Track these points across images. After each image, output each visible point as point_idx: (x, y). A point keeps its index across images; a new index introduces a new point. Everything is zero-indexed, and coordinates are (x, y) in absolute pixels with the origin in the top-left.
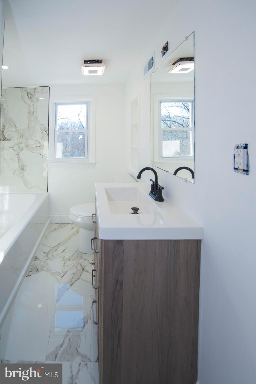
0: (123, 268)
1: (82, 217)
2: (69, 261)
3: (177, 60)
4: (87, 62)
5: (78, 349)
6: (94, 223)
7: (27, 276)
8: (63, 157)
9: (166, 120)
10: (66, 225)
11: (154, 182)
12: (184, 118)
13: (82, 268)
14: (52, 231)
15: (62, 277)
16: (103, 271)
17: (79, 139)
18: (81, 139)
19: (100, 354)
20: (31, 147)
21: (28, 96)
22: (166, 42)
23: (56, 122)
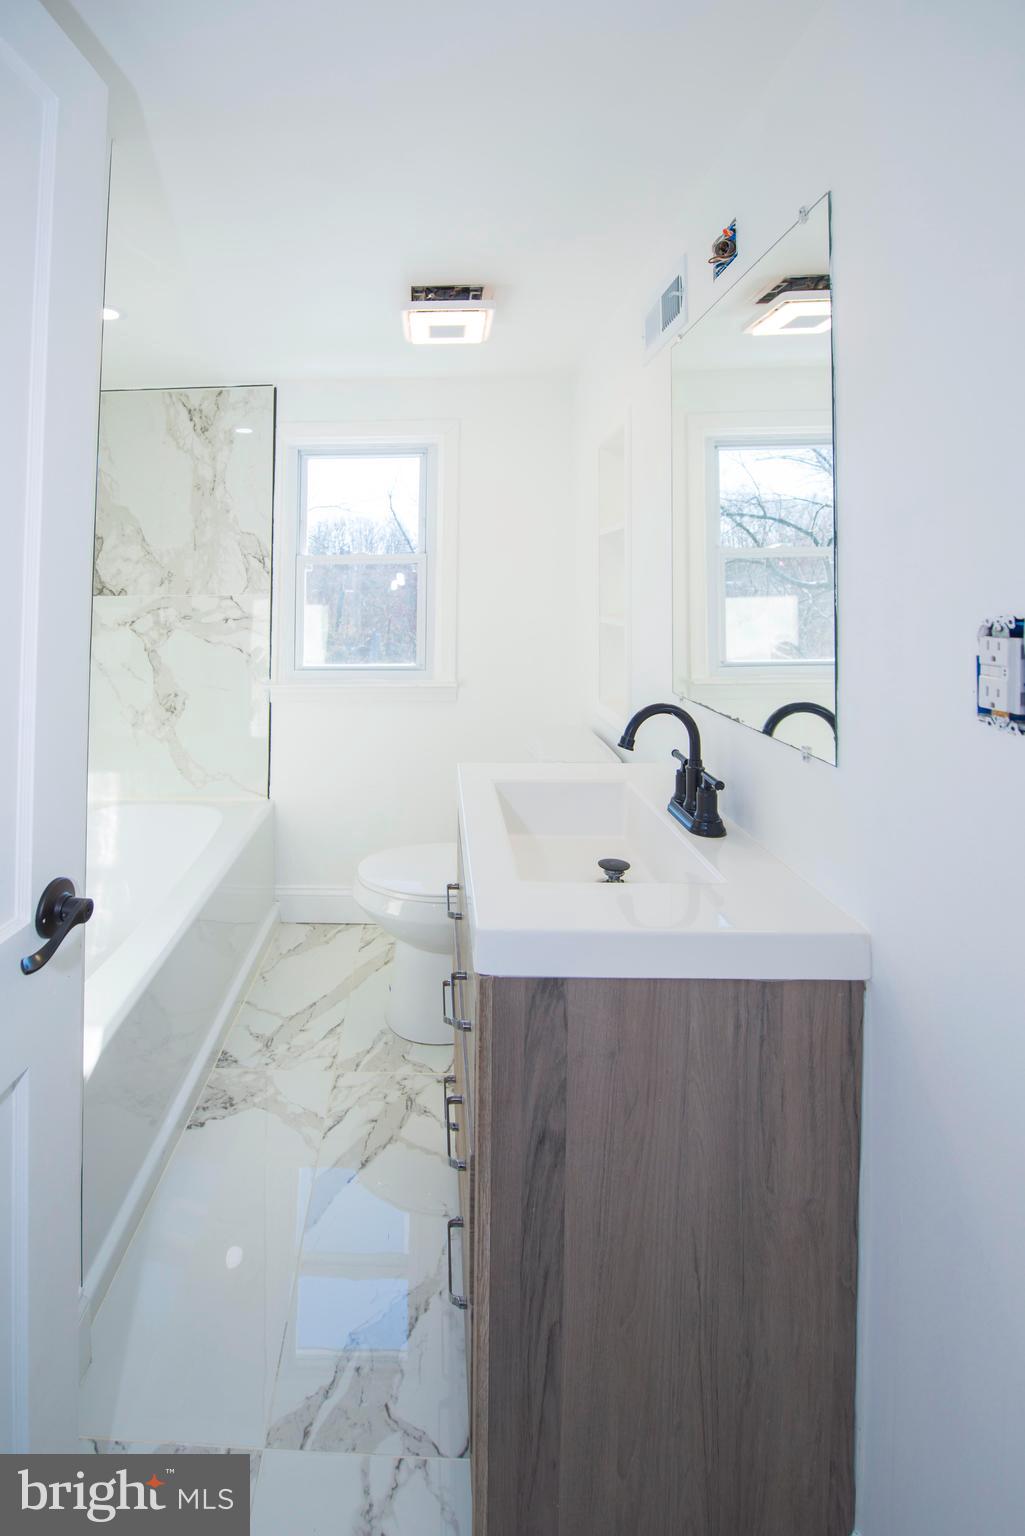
0: (563, 1087)
1: (407, 897)
2: (356, 1070)
3: (779, 287)
4: (423, 295)
5: (391, 1406)
6: (452, 918)
7: (189, 1127)
8: (327, 660)
9: (742, 515)
10: (339, 931)
11: (686, 761)
12: (818, 507)
13: (405, 1097)
14: (284, 952)
15: (326, 1134)
16: (489, 1098)
17: (394, 586)
18: (399, 586)
19: (478, 1416)
20: (203, 621)
21: (192, 424)
22: (727, 225)
23: (301, 522)
